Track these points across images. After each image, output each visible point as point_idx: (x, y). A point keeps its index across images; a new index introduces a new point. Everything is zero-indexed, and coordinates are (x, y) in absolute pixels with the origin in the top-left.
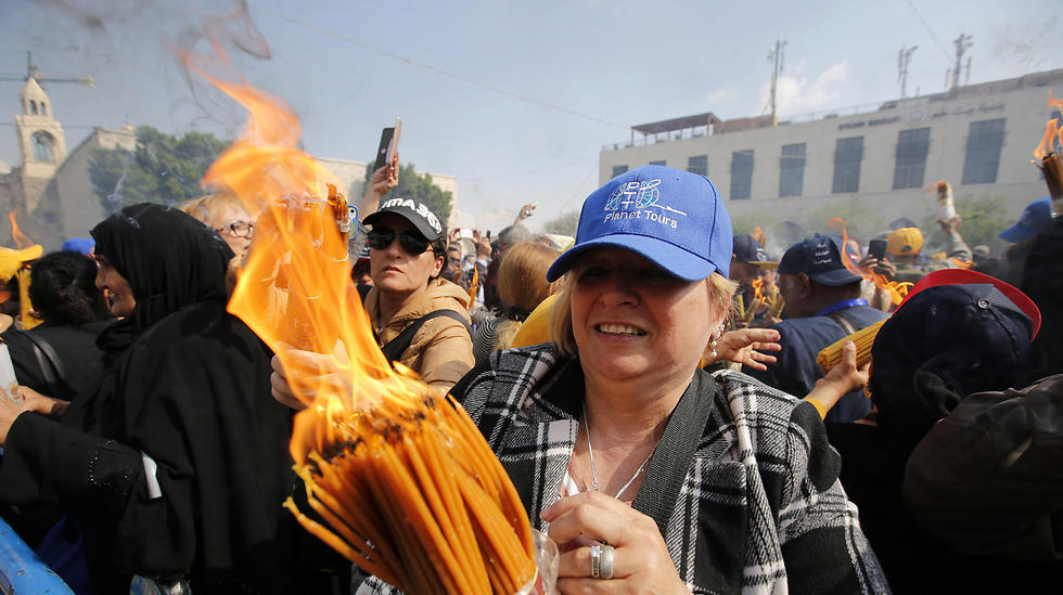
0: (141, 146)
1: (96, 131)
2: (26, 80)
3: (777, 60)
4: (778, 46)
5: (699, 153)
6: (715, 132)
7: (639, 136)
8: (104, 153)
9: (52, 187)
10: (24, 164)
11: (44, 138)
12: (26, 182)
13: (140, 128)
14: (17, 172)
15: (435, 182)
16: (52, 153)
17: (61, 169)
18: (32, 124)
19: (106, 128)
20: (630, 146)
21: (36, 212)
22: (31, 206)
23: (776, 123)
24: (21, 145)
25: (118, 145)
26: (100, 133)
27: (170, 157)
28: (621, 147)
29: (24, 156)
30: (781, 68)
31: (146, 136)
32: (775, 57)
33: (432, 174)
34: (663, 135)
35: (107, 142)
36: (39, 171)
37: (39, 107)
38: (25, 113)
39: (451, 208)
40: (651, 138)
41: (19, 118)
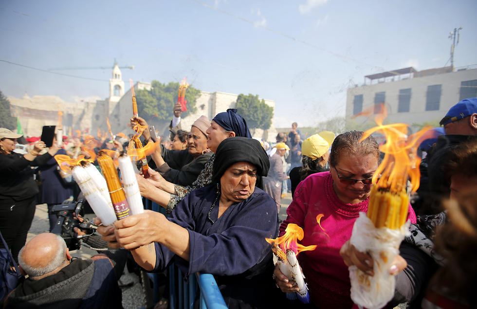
0: (153, 88)
1: (137, 83)
2: (113, 68)
3: (455, 38)
4: (455, 30)
5: (406, 87)
6: (415, 76)
7: (368, 81)
8: (140, 91)
9: (118, 105)
10: (110, 97)
11: (118, 87)
12: (110, 104)
13: (153, 82)
14: (107, 100)
15: (266, 103)
16: (119, 92)
17: (122, 99)
18: (114, 82)
19: (141, 82)
20: (364, 85)
21: (112, 115)
22: (111, 112)
23: (456, 70)
24: (110, 90)
25: (145, 88)
26: (139, 84)
27: (162, 92)
28: (359, 85)
29: (110, 94)
30: (458, 42)
31: (155, 84)
32: (453, 36)
33: (265, 99)
34: (382, 79)
35: (141, 87)
36: (115, 99)
37: (118, 76)
38: (113, 78)
39: (273, 115)
40: (375, 81)
41: (111, 80)
